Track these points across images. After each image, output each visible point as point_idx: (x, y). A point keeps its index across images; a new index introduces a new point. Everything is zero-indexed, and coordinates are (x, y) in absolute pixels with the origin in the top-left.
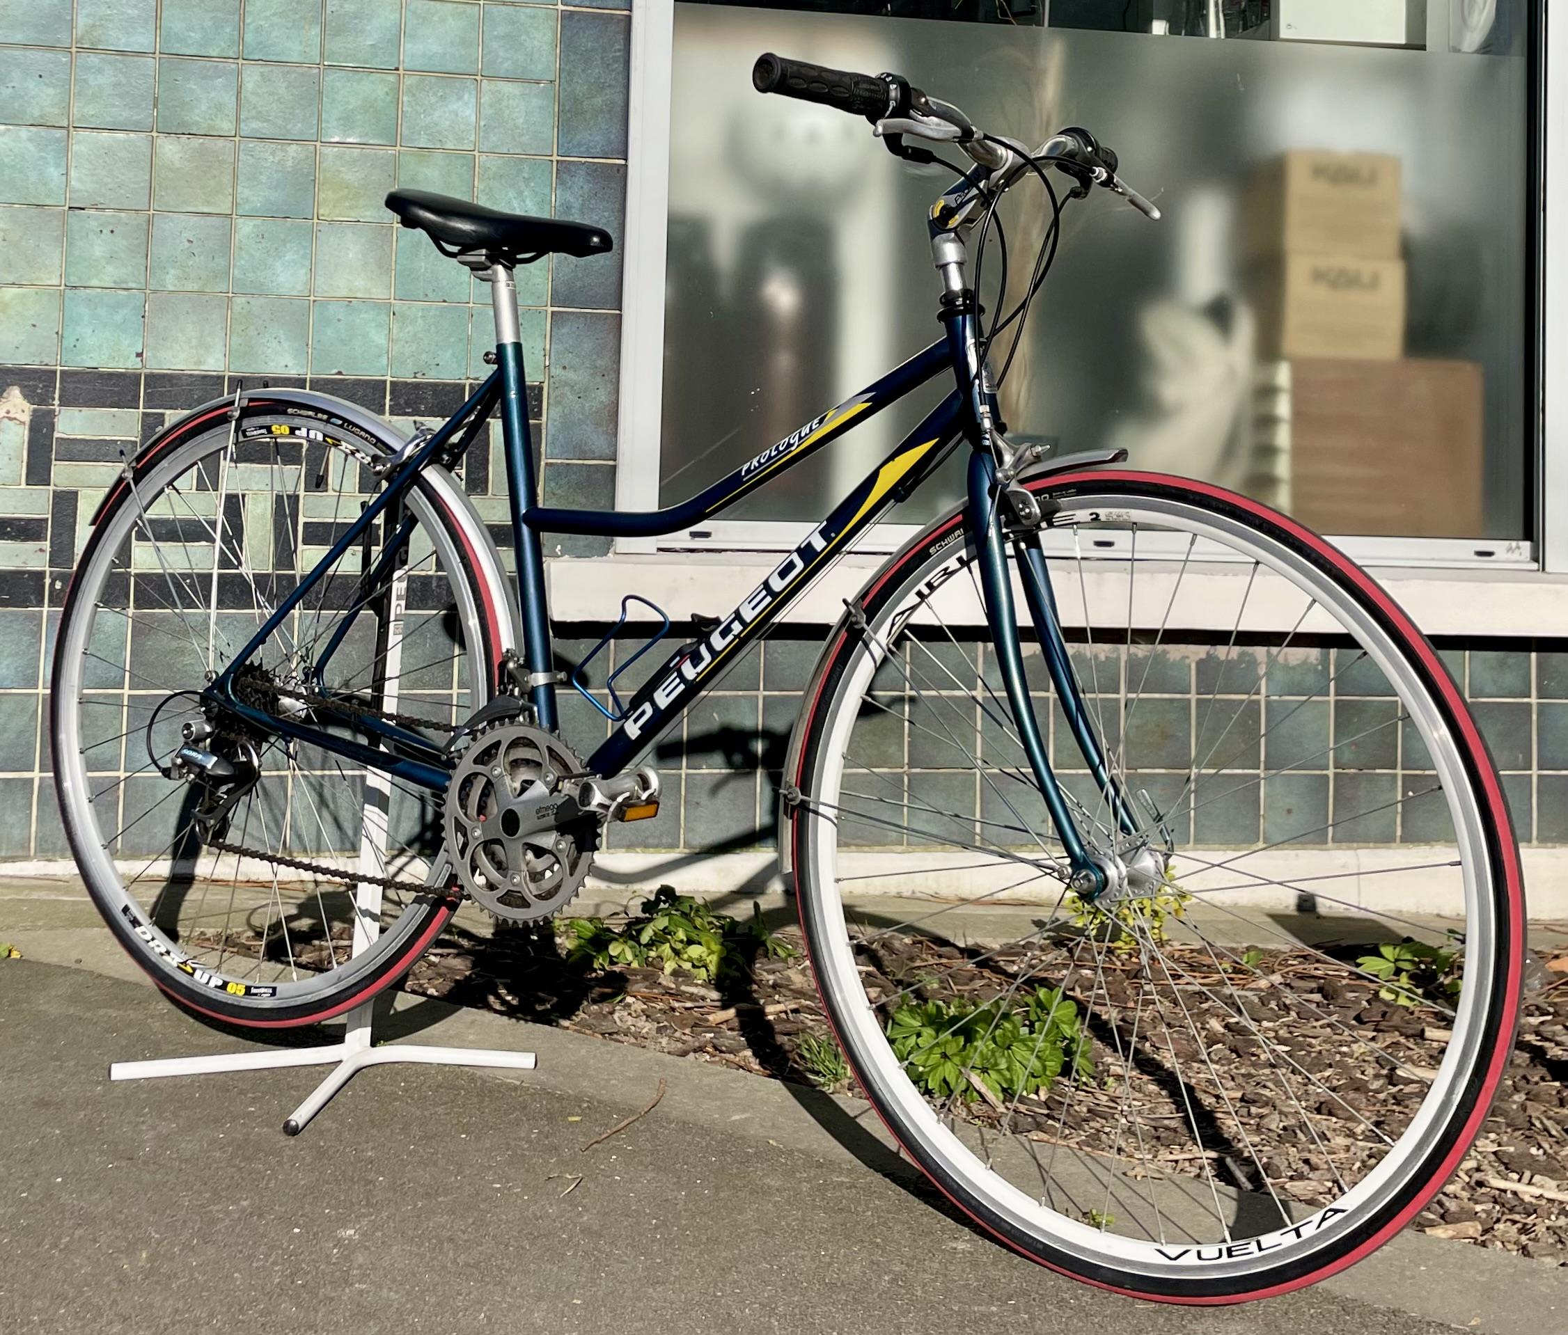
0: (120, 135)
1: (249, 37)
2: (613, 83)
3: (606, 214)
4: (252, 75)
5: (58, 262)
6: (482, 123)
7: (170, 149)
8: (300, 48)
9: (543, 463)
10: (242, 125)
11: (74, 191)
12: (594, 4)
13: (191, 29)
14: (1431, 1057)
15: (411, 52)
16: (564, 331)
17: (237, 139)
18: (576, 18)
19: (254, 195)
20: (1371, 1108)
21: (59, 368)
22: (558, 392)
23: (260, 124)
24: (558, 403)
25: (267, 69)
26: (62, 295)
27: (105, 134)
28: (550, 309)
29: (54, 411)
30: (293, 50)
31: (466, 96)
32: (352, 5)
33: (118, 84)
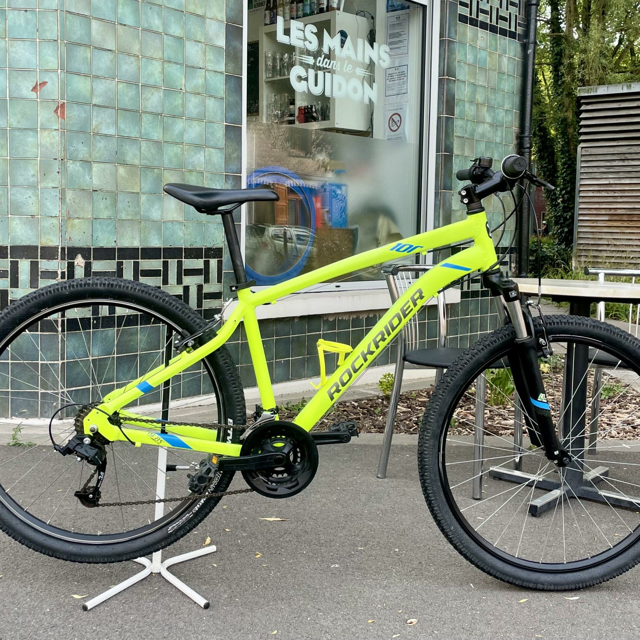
0: (108, 165)
1: (143, 131)
4: (144, 145)
5: (90, 210)
6: (206, 162)
7: (121, 170)
8: (156, 135)
9: (223, 272)
11: (94, 185)
12: (233, 122)
13: (126, 127)
15: (187, 137)
17: (140, 166)
18: (229, 127)
19: (146, 186)
21: (92, 247)
22: (227, 250)
23: (147, 162)
25: (148, 142)
26: (93, 222)
27: (102, 165)
29: (91, 262)
31: (201, 153)
32: (170, 121)
33: (105, 147)
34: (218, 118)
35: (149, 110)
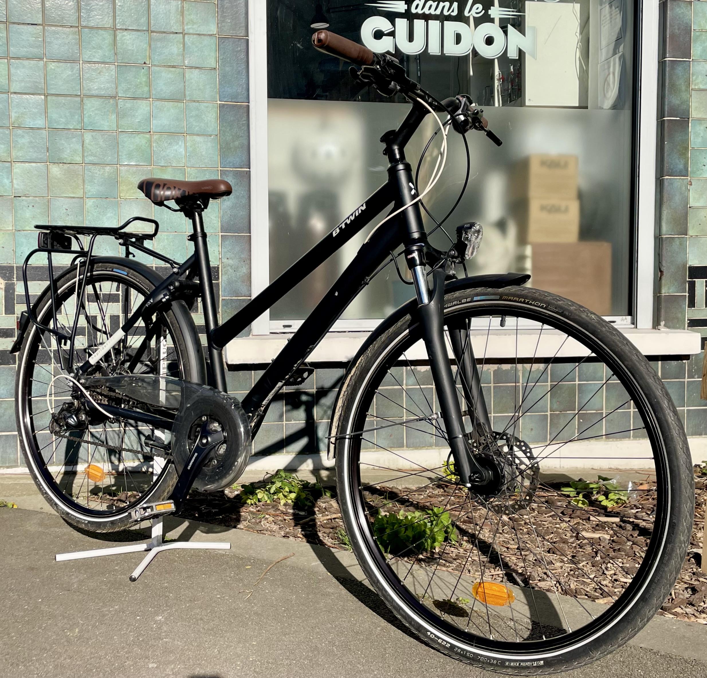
0: (34, 165)
1: (86, 120)
2: (243, 135)
3: (242, 192)
4: (88, 137)
5: (11, 220)
6: (188, 155)
7: (55, 170)
8: (107, 124)
9: (221, 299)
10: (85, 159)
11: (15, 189)
12: (233, 100)
13: (61, 117)
14: (593, 528)
15: (156, 124)
16: (227, 243)
17: (84, 164)
18: (226, 107)
19: (92, 189)
20: (570, 550)
21: (15, 265)
22: (225, 269)
23: (93, 158)
24: (226, 274)
25: (94, 134)
26: (14, 234)
27: (27, 164)
28: (220, 234)
29: (14, 283)
30: (105, 125)
31: (180, 143)
32: (129, 104)
33: (31, 142)
34: (206, 96)
35: (94, 92)
